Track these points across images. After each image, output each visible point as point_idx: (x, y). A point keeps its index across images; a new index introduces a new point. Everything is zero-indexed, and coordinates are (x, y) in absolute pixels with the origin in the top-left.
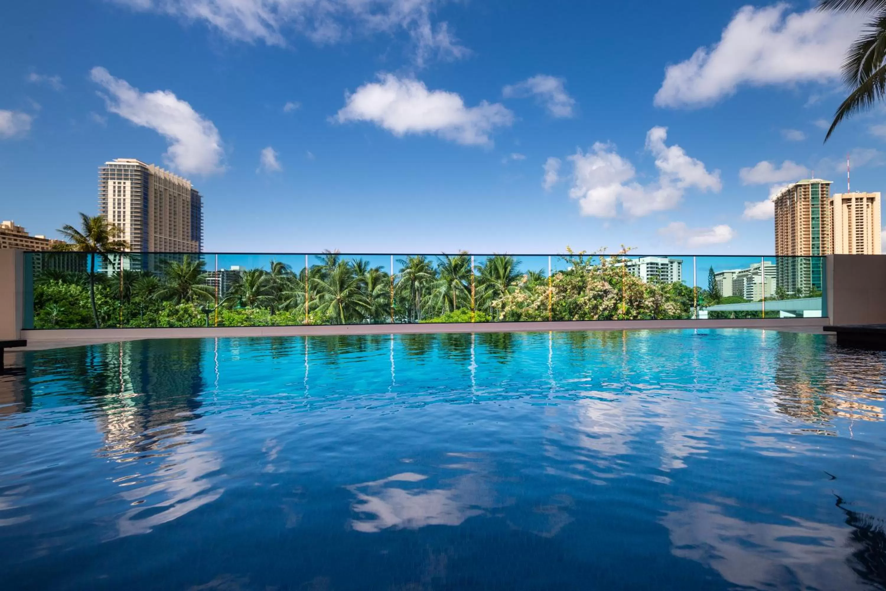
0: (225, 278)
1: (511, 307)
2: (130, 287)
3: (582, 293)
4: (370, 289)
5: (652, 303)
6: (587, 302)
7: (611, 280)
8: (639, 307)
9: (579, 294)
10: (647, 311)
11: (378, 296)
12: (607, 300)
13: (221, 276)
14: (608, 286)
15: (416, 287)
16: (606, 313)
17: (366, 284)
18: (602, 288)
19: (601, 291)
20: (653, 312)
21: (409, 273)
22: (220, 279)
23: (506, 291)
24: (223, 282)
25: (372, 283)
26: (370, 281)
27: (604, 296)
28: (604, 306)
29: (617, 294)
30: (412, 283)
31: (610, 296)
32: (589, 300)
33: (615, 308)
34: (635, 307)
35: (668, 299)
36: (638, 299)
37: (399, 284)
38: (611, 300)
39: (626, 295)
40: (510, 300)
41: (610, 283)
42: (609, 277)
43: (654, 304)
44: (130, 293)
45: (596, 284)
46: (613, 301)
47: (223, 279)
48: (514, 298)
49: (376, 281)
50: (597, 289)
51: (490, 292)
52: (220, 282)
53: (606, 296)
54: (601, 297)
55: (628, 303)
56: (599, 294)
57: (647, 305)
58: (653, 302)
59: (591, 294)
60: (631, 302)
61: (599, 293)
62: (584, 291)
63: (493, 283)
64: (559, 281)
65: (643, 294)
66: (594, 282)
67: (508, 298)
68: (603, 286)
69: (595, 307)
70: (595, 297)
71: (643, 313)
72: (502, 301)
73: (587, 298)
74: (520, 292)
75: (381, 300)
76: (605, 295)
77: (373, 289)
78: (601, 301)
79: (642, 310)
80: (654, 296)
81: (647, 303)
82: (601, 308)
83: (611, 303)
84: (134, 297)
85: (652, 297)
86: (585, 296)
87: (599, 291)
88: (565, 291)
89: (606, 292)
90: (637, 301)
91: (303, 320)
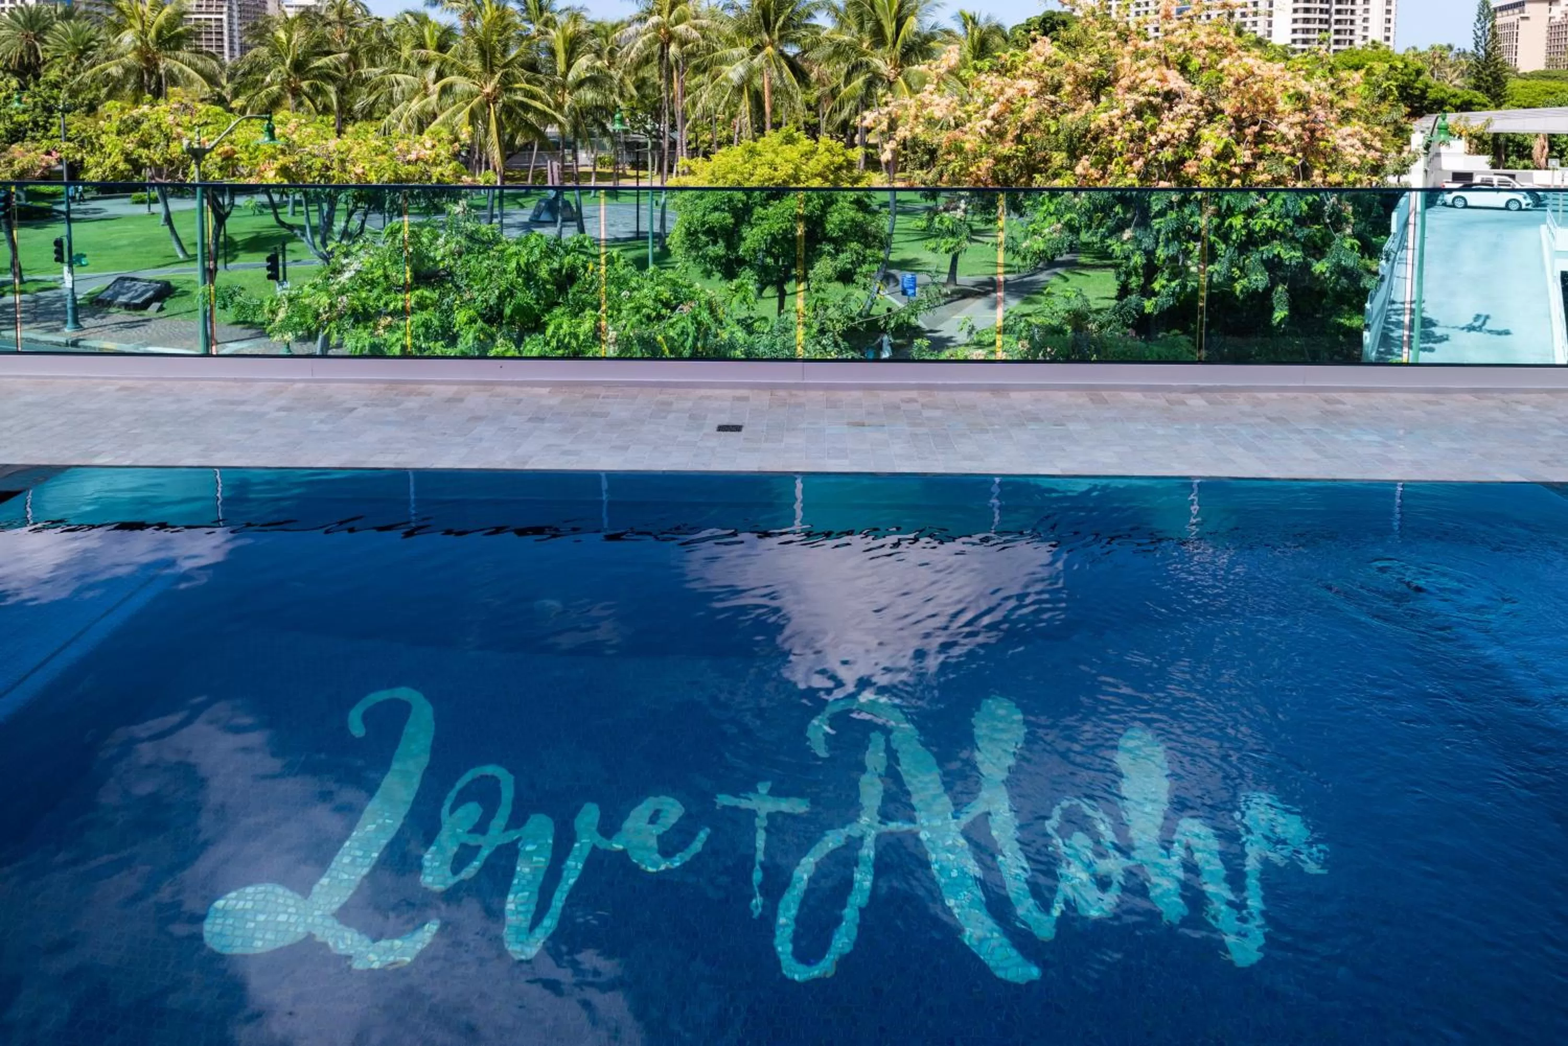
0: (235, 14)
1: (911, 130)
2: (37, 44)
3: (1103, 98)
4: (561, 66)
5: (1299, 130)
6: (1118, 123)
7: (1188, 60)
8: (1260, 138)
9: (1095, 98)
10: (1283, 149)
11: (580, 84)
12: (1172, 120)
13: (225, 9)
14: (1175, 81)
15: (672, 59)
16: (1167, 154)
17: (552, 52)
18: (1159, 85)
19: (1157, 94)
20: (1299, 155)
21: (657, 27)
22: (224, 17)
23: (900, 79)
24: (230, 24)
25: (566, 51)
26: (560, 47)
27: (1163, 109)
28: (1162, 136)
29: (1201, 102)
30: (662, 49)
31: (1180, 109)
32: (1124, 118)
33: (1194, 141)
34: (1249, 138)
35: (1346, 116)
36: (1261, 117)
37: (633, 55)
38: (1182, 121)
39: (1228, 106)
40: (913, 111)
41: (1183, 69)
42: (1180, 50)
43: (1304, 129)
44: (38, 58)
45: (1142, 75)
46: (1188, 124)
47: (230, 16)
48: (923, 106)
49: (573, 46)
50: (1147, 90)
51: (859, 81)
52: (225, 25)
53: (1170, 109)
54: (1156, 111)
55: (1230, 128)
56: (1150, 102)
57: (1283, 136)
58: (1302, 124)
59: (1130, 101)
60: (1239, 124)
61: (1151, 98)
62: (1109, 95)
63: (865, 59)
64: (1042, 59)
65: (1276, 103)
66: (1139, 69)
67: (905, 107)
68: (1163, 80)
69: (1140, 137)
70: (1139, 112)
71: (1273, 154)
72: (889, 113)
73: (1117, 112)
74: (938, 89)
75: (589, 95)
76: (1167, 105)
77: (569, 66)
78: (1153, 121)
79: (1269, 148)
80: (1305, 109)
81: (1283, 128)
82: (1153, 140)
83: (1182, 129)
84: (47, 70)
85: (1301, 110)
86: (1112, 108)
87: (1149, 94)
88: (1056, 88)
89: (1170, 97)
90: (1256, 124)
91: (409, 152)
